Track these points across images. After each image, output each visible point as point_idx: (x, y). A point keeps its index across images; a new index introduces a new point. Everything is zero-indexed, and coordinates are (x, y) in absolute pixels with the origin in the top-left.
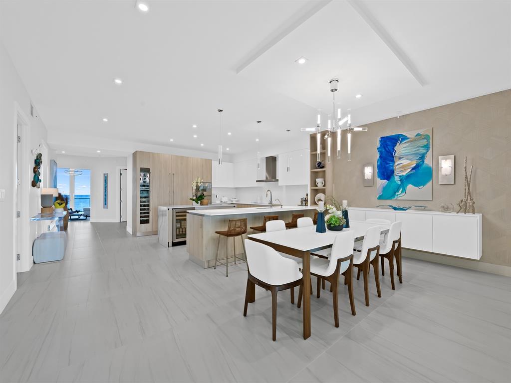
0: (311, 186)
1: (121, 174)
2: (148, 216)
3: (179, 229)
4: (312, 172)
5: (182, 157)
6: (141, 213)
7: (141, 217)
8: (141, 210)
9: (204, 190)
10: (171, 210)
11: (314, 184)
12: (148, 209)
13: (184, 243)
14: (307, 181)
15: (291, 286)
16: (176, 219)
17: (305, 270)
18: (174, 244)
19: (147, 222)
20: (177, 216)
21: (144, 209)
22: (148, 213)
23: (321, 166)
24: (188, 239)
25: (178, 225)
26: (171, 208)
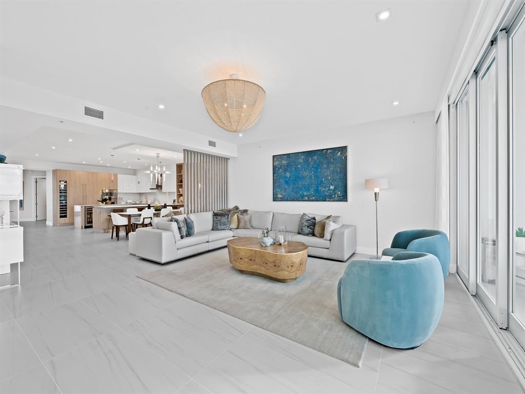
0: (177, 192)
1: (36, 182)
2: (66, 213)
3: (90, 218)
4: (177, 185)
5: (93, 173)
6: (60, 211)
7: (60, 213)
8: (60, 208)
9: (111, 194)
10: (83, 207)
11: (178, 191)
12: (66, 208)
13: (91, 227)
14: (175, 190)
15: (126, 226)
16: (88, 213)
17: (129, 221)
18: (86, 227)
19: (65, 216)
20: (88, 211)
21: (63, 208)
22: (66, 211)
23: (181, 182)
24: (94, 224)
25: (89, 216)
26: (83, 206)
